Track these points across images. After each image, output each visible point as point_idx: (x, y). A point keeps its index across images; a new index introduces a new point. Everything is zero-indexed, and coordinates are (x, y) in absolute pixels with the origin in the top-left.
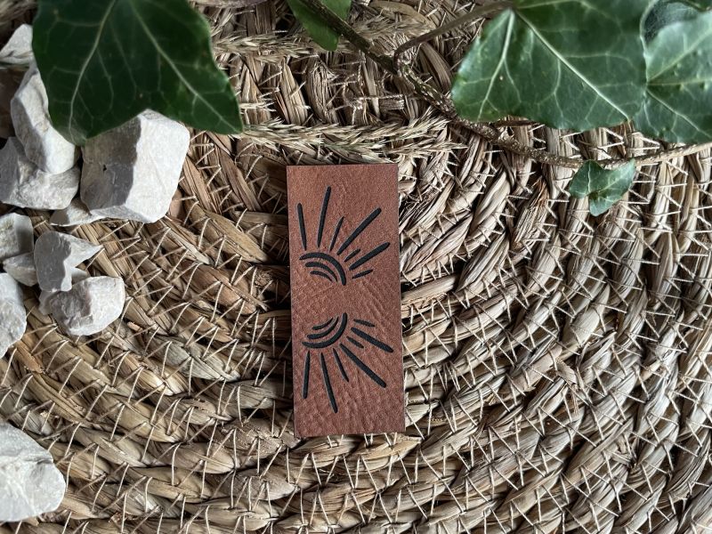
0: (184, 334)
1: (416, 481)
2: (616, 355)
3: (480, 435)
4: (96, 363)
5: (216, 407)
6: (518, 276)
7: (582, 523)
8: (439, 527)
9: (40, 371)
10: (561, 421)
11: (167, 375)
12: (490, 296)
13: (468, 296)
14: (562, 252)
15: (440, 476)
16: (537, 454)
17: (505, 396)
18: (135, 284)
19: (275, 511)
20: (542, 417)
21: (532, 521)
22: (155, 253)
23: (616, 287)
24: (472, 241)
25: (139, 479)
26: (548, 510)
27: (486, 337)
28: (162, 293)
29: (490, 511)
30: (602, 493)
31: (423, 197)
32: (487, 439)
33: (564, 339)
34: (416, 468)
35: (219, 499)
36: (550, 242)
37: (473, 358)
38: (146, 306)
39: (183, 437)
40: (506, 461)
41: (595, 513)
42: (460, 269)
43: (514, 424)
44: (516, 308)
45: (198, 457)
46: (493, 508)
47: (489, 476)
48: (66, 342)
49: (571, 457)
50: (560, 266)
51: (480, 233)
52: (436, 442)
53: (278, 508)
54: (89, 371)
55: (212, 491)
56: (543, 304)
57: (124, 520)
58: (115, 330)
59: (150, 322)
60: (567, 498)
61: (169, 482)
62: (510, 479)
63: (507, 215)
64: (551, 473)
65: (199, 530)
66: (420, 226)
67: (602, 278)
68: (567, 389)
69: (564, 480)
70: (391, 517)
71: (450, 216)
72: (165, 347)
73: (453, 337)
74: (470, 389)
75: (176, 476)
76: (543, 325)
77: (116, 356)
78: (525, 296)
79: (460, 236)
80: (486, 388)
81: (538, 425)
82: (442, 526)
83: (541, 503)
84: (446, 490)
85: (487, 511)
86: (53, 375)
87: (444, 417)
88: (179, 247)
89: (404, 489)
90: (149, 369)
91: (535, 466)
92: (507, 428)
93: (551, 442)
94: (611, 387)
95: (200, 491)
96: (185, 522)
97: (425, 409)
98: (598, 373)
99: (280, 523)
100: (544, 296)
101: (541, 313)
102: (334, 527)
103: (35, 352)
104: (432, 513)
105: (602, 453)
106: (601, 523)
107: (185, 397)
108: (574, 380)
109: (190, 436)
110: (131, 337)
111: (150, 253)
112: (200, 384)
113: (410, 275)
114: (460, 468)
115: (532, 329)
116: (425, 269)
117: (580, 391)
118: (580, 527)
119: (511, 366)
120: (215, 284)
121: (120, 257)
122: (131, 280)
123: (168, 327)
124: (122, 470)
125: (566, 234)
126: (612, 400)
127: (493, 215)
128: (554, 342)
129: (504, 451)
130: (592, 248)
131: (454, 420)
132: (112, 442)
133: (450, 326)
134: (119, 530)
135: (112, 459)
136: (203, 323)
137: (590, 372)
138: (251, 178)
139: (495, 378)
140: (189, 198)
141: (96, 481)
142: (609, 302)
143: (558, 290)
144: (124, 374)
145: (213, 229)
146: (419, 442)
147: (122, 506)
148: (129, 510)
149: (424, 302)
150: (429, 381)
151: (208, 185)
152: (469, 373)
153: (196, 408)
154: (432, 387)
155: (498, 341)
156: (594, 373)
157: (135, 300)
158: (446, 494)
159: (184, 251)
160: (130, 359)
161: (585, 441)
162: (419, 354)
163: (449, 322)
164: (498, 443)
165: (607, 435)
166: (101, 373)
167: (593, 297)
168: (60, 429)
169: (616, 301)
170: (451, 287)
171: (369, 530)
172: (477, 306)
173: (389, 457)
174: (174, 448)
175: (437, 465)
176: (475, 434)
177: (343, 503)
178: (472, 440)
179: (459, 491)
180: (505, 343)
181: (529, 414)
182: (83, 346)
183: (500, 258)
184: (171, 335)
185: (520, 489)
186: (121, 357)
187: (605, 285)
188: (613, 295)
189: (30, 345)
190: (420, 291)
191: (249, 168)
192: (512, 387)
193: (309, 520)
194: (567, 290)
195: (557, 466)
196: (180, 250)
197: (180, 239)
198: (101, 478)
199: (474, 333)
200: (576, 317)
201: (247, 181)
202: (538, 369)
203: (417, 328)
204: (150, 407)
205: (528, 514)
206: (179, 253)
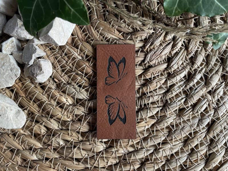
0: (73, 83)
1: (155, 135)
2: (226, 90)
3: (177, 119)
4: (43, 93)
5: (85, 109)
6: (190, 63)
7: (214, 150)
8: (163, 151)
9: (24, 96)
10: (206, 114)
11: (67, 97)
12: (180, 69)
13: (173, 70)
14: (205, 54)
15: (163, 133)
16: (198, 125)
17: (186, 105)
18: (56, 66)
19: (105, 145)
20: (200, 112)
21: (197, 150)
22: (63, 55)
23: (225, 66)
24: (174, 50)
25: (58, 133)
26: (202, 146)
27: (179, 84)
28: (65, 69)
29: (181, 146)
30: (221, 139)
31: (156, 34)
32: (180, 120)
33: (207, 84)
34: (155, 130)
35: (86, 141)
36: (201, 50)
37: (175, 91)
38: (60, 74)
39: (73, 119)
40: (187, 128)
41: (219, 147)
42: (169, 60)
43: (189, 115)
44: (189, 74)
45: (78, 125)
46: (182, 145)
47: (181, 133)
48: (33, 86)
49: (210, 127)
50: (205, 59)
51: (176, 47)
52: (162, 121)
53: (106, 145)
54: (41, 96)
55: (83, 138)
56: (199, 72)
57: (53, 148)
58: (50, 82)
59: (62, 79)
60: (209, 142)
61: (68, 134)
62: (189, 134)
63: (186, 41)
64: (203, 133)
65: (79, 151)
66: (155, 44)
67: (220, 63)
68: (208, 102)
69: (208, 135)
70: (146, 148)
71: (166, 41)
72: (67, 87)
73: (167, 84)
74: (174, 102)
75: (71, 133)
76: (199, 79)
77: (50, 90)
78: (193, 69)
79: (169, 48)
80: (179, 102)
81: (198, 115)
82: (164, 151)
83: (200, 143)
84: (166, 138)
85: (180, 146)
86: (28, 98)
87: (165, 112)
88: (71, 53)
89: (151, 138)
90: (62, 95)
91: (197, 130)
92: (187, 116)
93: (203, 121)
94: (224, 101)
95: (79, 138)
96: (74, 149)
97: (158, 109)
98: (219, 96)
99: (107, 149)
100: (199, 69)
101: (198, 75)
102: (126, 151)
103: (23, 89)
104: (161, 146)
105: (221, 125)
106: (221, 150)
107: (74, 105)
108: (211, 99)
109: (75, 119)
110: (55, 84)
111: (61, 56)
112: (79, 101)
113: (151, 62)
114: (170, 130)
115: (195, 81)
116: (157, 60)
117: (213, 103)
118: (214, 152)
119: (188, 94)
120: (84, 66)
121: (51, 56)
122: (55, 65)
123: (68, 81)
124: (52, 130)
125: (207, 47)
126: (224, 106)
127: (181, 40)
128: (203, 86)
129: (186, 124)
130: (216, 52)
131: (168, 113)
132: (49, 121)
133: (166, 81)
134: (51, 151)
135: (49, 126)
136: (80, 79)
137: (216, 96)
138: (96, 29)
139: (182, 99)
140: (75, 37)
141: (43, 134)
142: (222, 71)
143: (204, 67)
144: (53, 97)
145: (83, 47)
146: (156, 121)
147: (52, 143)
148: (55, 144)
149: (157, 72)
150: (159, 100)
151: (81, 32)
152: (173, 97)
153: (78, 109)
154: (160, 102)
155: (183, 85)
156: (218, 97)
157: (57, 71)
158: (165, 140)
159: (73, 54)
160: (55, 92)
161: (215, 121)
162: (155, 90)
163: (165, 79)
164: (184, 122)
165: (223, 119)
166: (45, 97)
167: (217, 70)
168: (31, 116)
169: (225, 71)
170: (166, 67)
171: (138, 152)
172: (176, 73)
173: (145, 126)
174: (70, 123)
175: (162, 129)
176: (176, 118)
177: (129, 142)
178: (174, 120)
179: (170, 138)
180: (186, 86)
181: (195, 111)
182: (39, 87)
183: (184, 56)
184: (69, 83)
185: (192, 138)
186: (52, 91)
187: (221, 66)
188: (223, 69)
189: (21, 87)
190: (155, 68)
191: (95, 26)
192: (188, 102)
193: (117, 148)
194: (207, 67)
195: (205, 130)
196: (71, 54)
197: (71, 50)
198: (45, 133)
199: (175, 82)
200: (211, 76)
201: (94, 30)
202: (198, 95)
203: (154, 81)
204: (62, 109)
205: (195, 147)
206: (71, 55)
